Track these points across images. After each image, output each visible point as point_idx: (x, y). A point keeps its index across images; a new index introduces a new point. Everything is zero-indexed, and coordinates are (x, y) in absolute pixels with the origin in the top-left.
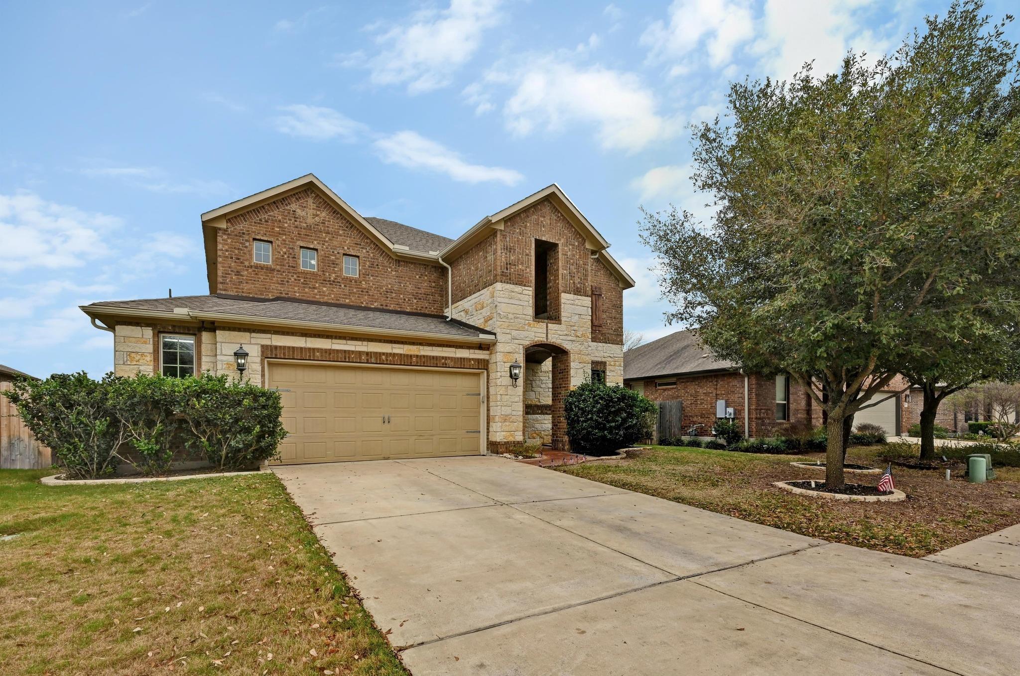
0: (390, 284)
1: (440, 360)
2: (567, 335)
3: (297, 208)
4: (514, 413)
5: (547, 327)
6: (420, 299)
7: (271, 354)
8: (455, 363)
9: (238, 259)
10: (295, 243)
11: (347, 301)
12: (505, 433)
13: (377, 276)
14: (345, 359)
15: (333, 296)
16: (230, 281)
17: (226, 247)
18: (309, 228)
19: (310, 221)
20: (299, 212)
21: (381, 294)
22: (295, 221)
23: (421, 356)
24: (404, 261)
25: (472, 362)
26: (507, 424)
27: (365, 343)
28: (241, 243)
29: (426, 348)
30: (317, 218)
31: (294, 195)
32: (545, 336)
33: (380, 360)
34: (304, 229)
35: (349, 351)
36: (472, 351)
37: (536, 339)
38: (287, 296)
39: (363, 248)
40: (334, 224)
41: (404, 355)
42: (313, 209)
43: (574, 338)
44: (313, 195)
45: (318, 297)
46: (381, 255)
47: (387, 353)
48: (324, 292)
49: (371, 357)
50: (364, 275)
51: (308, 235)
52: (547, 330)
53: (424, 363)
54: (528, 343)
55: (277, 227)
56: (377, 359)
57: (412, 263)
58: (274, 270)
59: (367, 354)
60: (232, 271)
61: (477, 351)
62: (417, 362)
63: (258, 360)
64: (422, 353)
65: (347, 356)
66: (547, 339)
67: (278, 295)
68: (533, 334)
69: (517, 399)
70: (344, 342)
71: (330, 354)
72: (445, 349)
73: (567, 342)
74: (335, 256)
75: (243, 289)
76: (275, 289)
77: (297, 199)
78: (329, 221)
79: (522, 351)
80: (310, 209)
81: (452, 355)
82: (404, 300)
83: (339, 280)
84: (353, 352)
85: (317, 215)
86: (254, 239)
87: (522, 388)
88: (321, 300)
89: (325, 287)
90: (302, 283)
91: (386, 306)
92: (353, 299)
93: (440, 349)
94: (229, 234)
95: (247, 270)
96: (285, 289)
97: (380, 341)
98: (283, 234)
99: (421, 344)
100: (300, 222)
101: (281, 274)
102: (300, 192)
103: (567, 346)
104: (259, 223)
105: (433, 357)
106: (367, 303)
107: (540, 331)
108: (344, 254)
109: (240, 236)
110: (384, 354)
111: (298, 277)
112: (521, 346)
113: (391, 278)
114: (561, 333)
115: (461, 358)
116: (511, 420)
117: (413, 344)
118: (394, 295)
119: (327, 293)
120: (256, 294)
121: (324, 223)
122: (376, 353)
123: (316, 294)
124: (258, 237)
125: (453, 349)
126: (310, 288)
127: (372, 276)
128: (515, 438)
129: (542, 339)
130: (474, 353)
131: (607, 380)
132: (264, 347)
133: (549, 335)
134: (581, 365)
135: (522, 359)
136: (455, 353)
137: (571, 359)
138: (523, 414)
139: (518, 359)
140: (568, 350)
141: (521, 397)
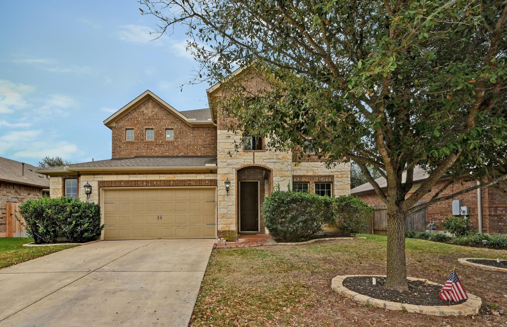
0: (189, 141)
1: (187, 182)
2: (270, 159)
3: (144, 110)
5: (254, 155)
6: (206, 147)
7: (102, 185)
8: (196, 183)
9: (120, 140)
10: (143, 127)
11: (167, 154)
12: (222, 225)
13: (182, 138)
14: (136, 185)
15: (160, 152)
16: (117, 151)
17: (115, 135)
18: (149, 118)
19: (150, 115)
20: (145, 111)
21: (184, 147)
22: (144, 116)
23: (175, 180)
24: (197, 127)
25: (207, 182)
26: (224, 219)
27: (145, 175)
28: (121, 132)
29: (178, 175)
30: (153, 113)
31: (143, 103)
32: (252, 161)
33: (153, 184)
34: (148, 119)
35: (137, 181)
36: (206, 175)
37: (245, 164)
38: (140, 155)
39: (175, 124)
40: (161, 114)
41: (166, 180)
42: (152, 108)
43: (276, 161)
44: (151, 101)
45: (153, 154)
46: (184, 126)
47: (157, 180)
48: (156, 151)
49: (148, 183)
50: (176, 138)
51: (149, 122)
52: (254, 157)
53: (177, 184)
54: (239, 166)
55: (136, 121)
56: (151, 183)
57: (201, 128)
58: (134, 143)
59: (146, 181)
60: (117, 146)
61: (210, 175)
62: (173, 184)
63: (97, 188)
64: (176, 179)
65: (137, 183)
66: (254, 163)
67: (136, 155)
68: (243, 160)
69: (231, 204)
70: (135, 176)
71: (128, 183)
72: (189, 175)
73: (270, 164)
74: (162, 131)
75: (121, 154)
76: (135, 152)
77: (144, 105)
78: (159, 113)
79: (235, 172)
80: (150, 108)
81: (194, 178)
82: (197, 149)
83: (164, 143)
84: (139, 181)
85: (153, 111)
86: (126, 129)
87: (235, 196)
88: (155, 155)
89: (157, 148)
90: (147, 148)
91: (187, 154)
92: (170, 152)
93: (187, 175)
94: (116, 129)
95: (123, 145)
96: (139, 151)
97: (153, 174)
98: (138, 124)
99: (175, 173)
100: (146, 116)
101: (137, 144)
102: (145, 101)
103: (270, 166)
104: (128, 121)
105: (183, 180)
106: (177, 154)
107: (249, 158)
108: (166, 129)
109: (121, 129)
110: (155, 181)
111: (145, 144)
112: (234, 169)
113: (189, 138)
114: (265, 158)
115: (200, 180)
116: (227, 217)
117: (171, 173)
118: (191, 147)
119: (158, 151)
120: (127, 156)
121: (157, 115)
122: (151, 180)
123: (153, 152)
124: (127, 128)
125: (195, 175)
126: (150, 149)
127: (180, 138)
128: (230, 228)
129: (250, 163)
130: (208, 176)
131: (335, 188)
132: (99, 182)
133: (255, 160)
134: (282, 179)
135: (235, 177)
136: (196, 177)
137: (274, 175)
138: (236, 213)
139: (232, 178)
140: (270, 169)
141: (234, 202)
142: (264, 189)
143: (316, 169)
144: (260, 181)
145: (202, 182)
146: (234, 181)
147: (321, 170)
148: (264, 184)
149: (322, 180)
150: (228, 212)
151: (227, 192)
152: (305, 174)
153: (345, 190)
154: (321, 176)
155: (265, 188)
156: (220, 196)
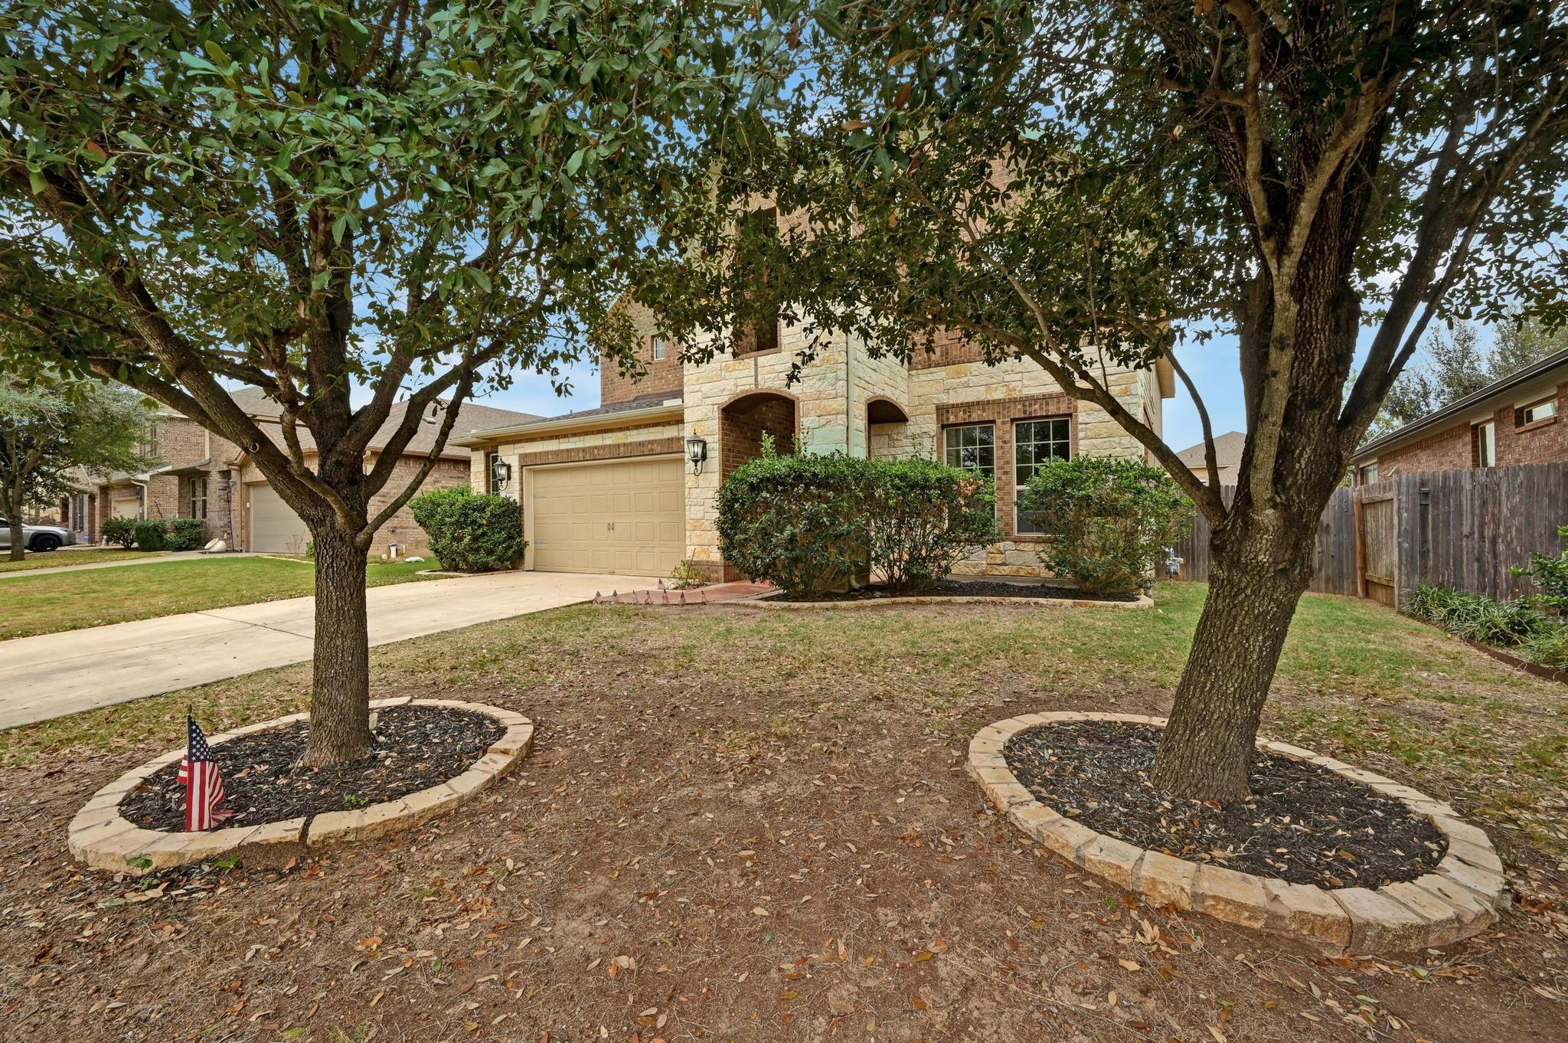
1: (647, 447)
7: (524, 463)
14: (569, 459)
23: (628, 444)
26: (698, 533)
29: (632, 433)
32: (752, 380)
33: (594, 456)
37: (738, 390)
41: (615, 445)
47: (598, 446)
52: (756, 370)
53: (632, 453)
54: (726, 399)
56: (590, 454)
59: (584, 450)
62: (625, 453)
63: (518, 469)
64: (630, 440)
68: (733, 382)
69: (710, 493)
71: (558, 456)
79: (717, 414)
81: (659, 437)
84: (573, 450)
87: (718, 475)
93: (646, 430)
97: (593, 433)
99: (628, 428)
103: (792, 389)
105: (640, 443)
107: (745, 373)
110: (596, 448)
112: (716, 408)
114: (781, 368)
117: (622, 429)
128: (707, 557)
129: (748, 388)
131: (1081, 435)
132: (520, 455)
133: (759, 378)
134: (823, 420)
135: (718, 426)
136: (662, 433)
137: (801, 413)
139: (712, 429)
140: (796, 398)
143: (1018, 377)
146: (716, 437)
147: (1031, 379)
149: (1037, 410)
150: (706, 515)
151: (697, 465)
152: (982, 398)
153: (1117, 439)
154: (1034, 399)
156: (689, 476)
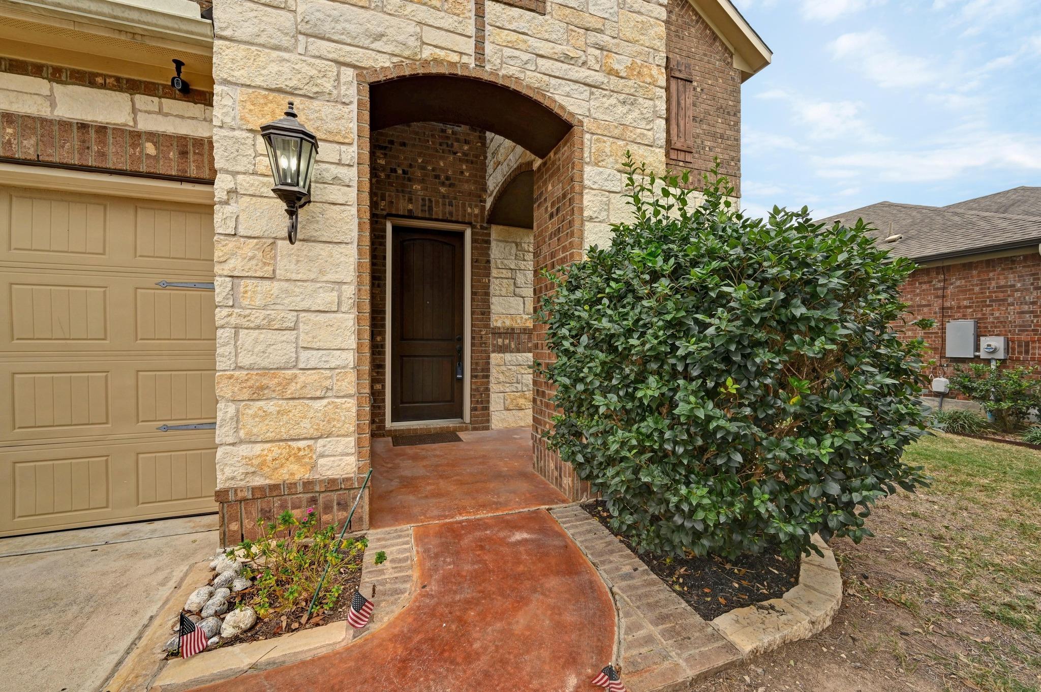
2: (567, 59)
4: (309, 358)
5: (480, 15)
12: (258, 448)
25: (150, 149)
26: (271, 407)
32: (469, 46)
36: (144, 100)
37: (427, 53)
43: (599, 77)
52: (480, 28)
54: (384, 62)
61: (169, 104)
66: (480, 61)
68: (412, 28)
69: (326, 298)
73: (568, 87)
87: (353, 250)
103: (567, 100)
107: (448, 21)
112: (348, 74)
114: (545, 48)
115: (83, 126)
116: (292, 388)
125: (41, 85)
128: (314, 467)
129: (454, 58)
130: (160, 112)
133: (489, 48)
135: (354, 126)
136: (51, 100)
137: (586, 155)
138: (359, 362)
139: (332, 126)
140: (572, 114)
141: (350, 291)
142: (488, 262)
144: (473, 227)
145: (102, 142)
146: (351, 153)
148: (488, 242)
150: (304, 355)
151: (292, 213)
155: (492, 256)
156: (232, 243)
